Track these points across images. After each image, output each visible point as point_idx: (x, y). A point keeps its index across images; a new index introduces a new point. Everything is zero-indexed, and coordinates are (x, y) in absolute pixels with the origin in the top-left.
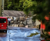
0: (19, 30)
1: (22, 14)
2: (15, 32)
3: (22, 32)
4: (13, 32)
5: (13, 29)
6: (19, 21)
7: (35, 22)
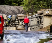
0: (21, 35)
1: (19, 10)
2: (15, 38)
3: (26, 37)
4: (12, 38)
5: (12, 34)
6: (17, 22)
7: (41, 22)
